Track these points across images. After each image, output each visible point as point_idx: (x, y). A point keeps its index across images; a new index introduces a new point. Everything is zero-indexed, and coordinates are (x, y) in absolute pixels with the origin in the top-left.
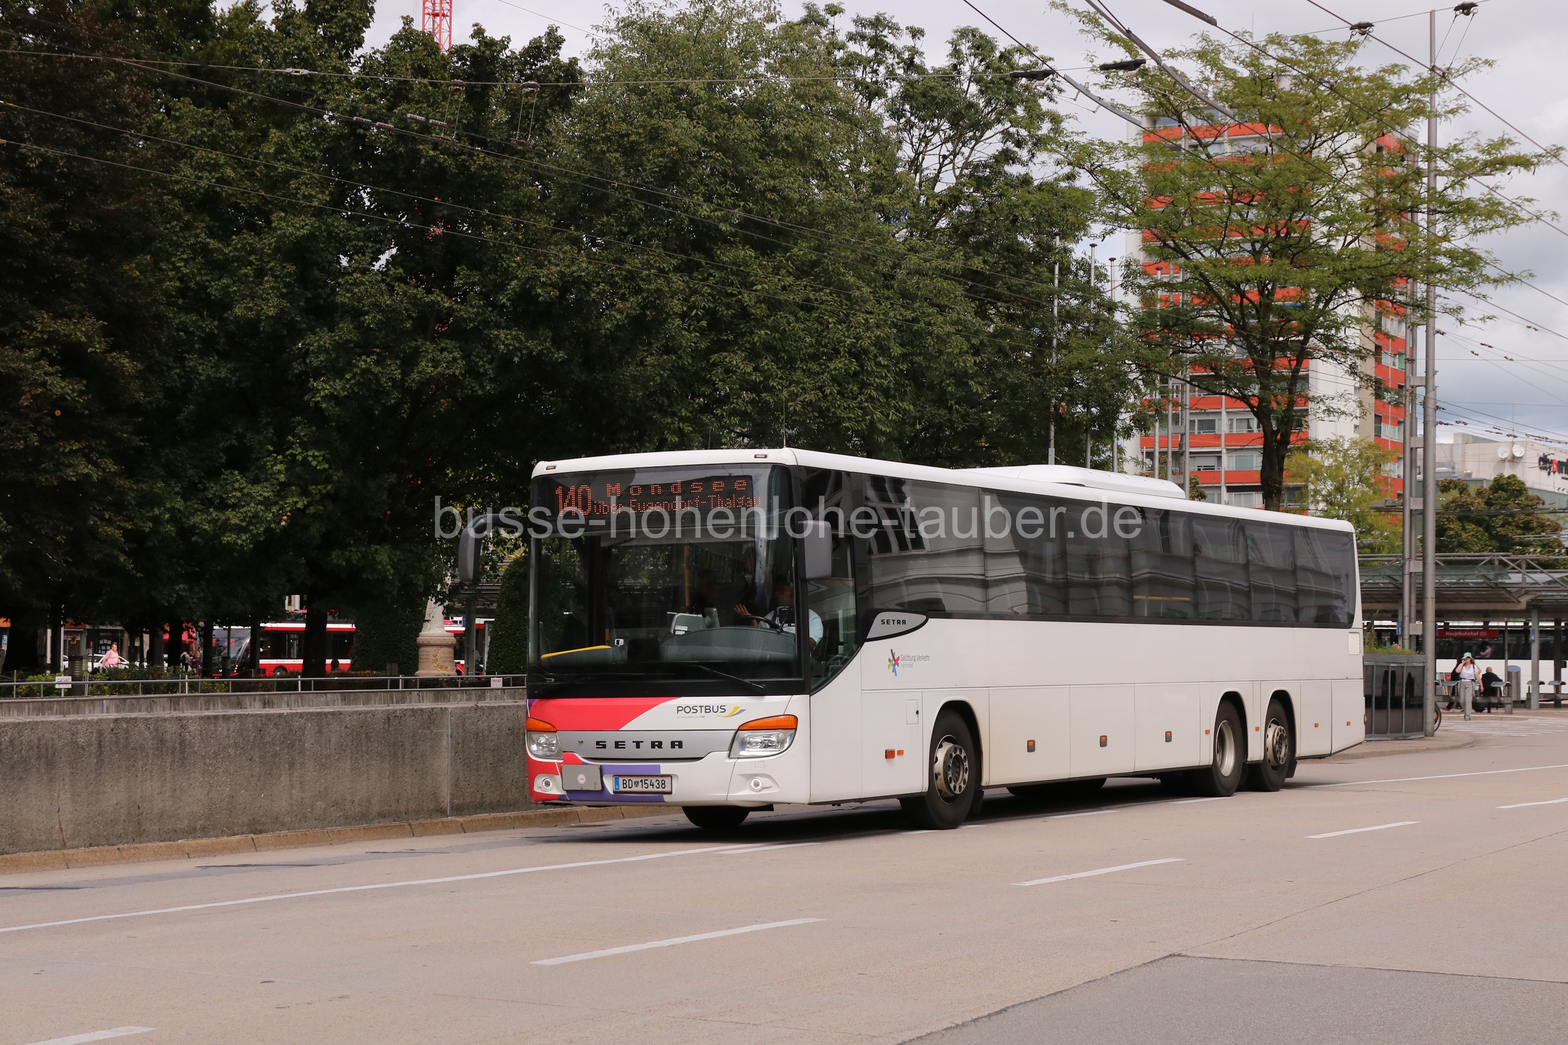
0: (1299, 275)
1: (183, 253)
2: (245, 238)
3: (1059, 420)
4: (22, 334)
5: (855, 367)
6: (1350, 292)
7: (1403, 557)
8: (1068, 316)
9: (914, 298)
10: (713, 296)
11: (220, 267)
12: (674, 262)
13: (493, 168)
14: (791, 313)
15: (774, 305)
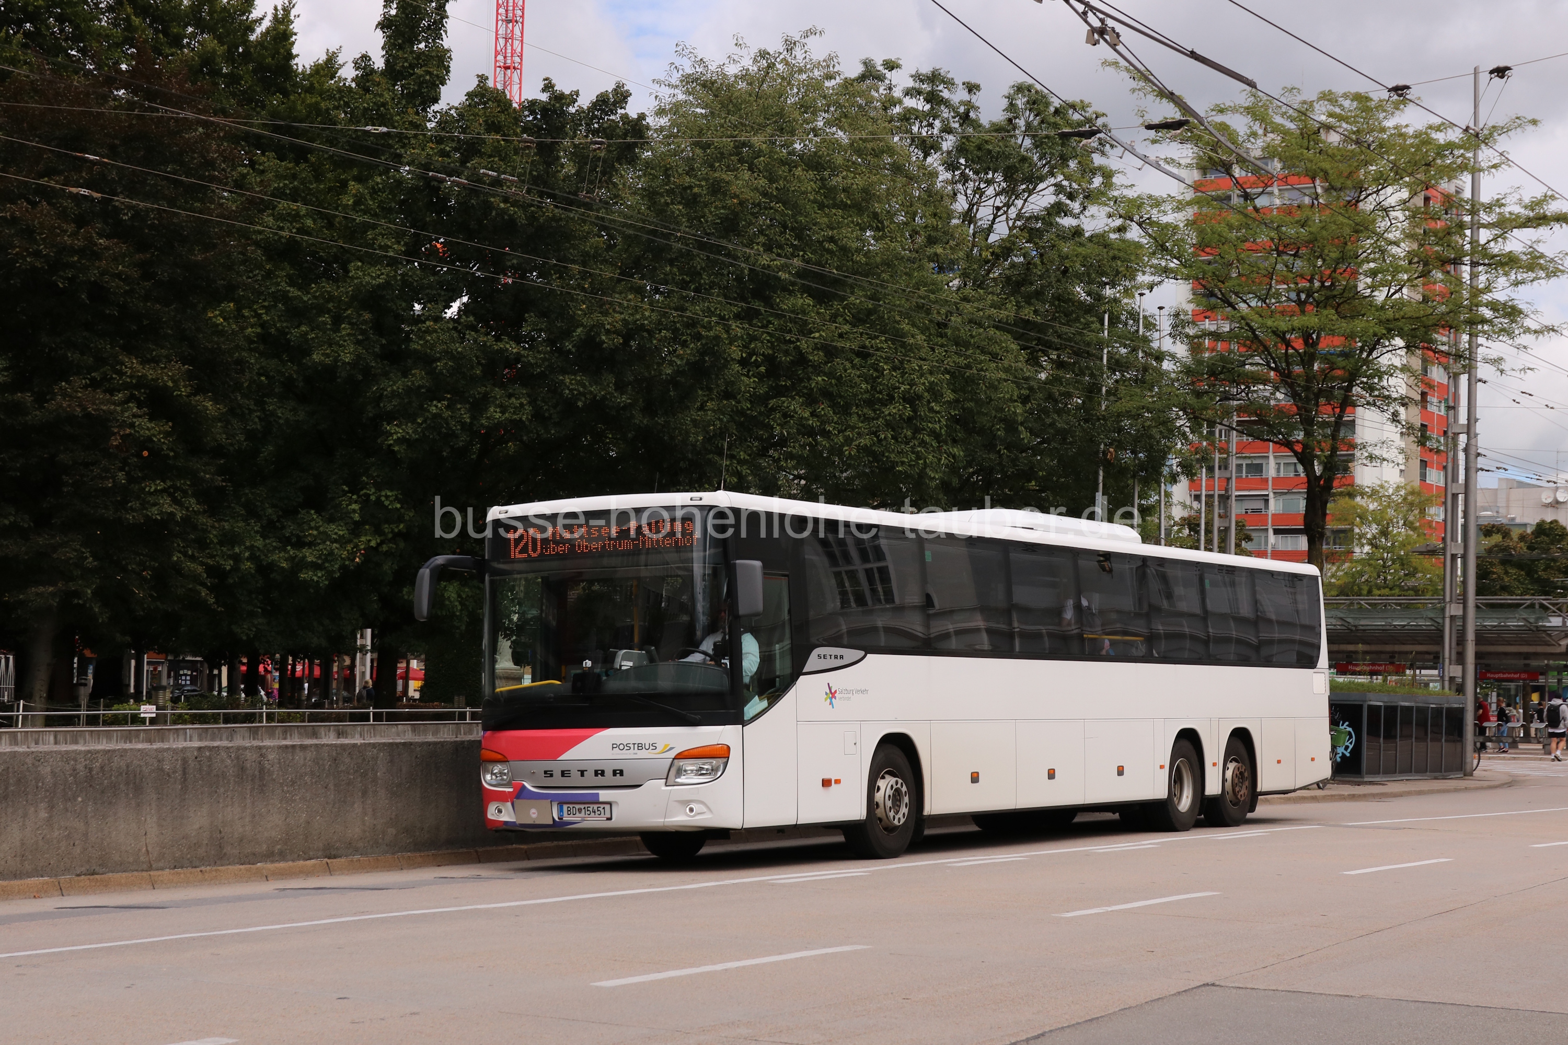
0: (1344, 325)
1: (264, 300)
2: (324, 287)
3: (1107, 465)
4: (112, 378)
5: (908, 412)
6: (1394, 342)
7: (1444, 599)
8: (1117, 364)
9: (967, 345)
10: (772, 343)
11: (297, 313)
12: (735, 309)
13: (561, 219)
14: (847, 360)
15: (830, 352)
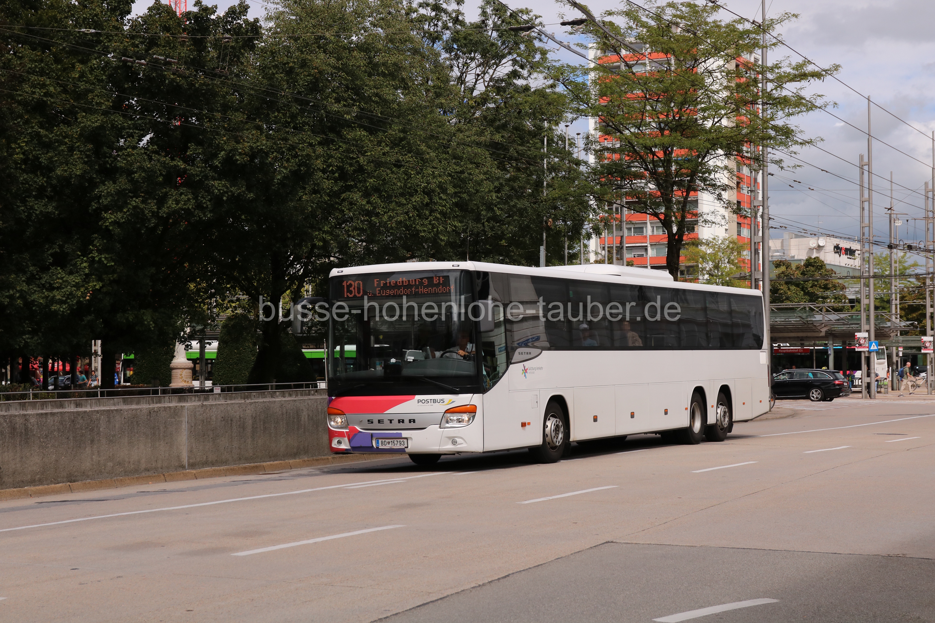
0: (686, 142)
1: (25, 138)
2: (62, 129)
3: (548, 229)
5: (427, 200)
6: (717, 152)
8: (553, 168)
9: (461, 158)
10: (342, 159)
11: (47, 146)
12: (318, 139)
13: (209, 85)
14: (388, 169)
15: (378, 164)
